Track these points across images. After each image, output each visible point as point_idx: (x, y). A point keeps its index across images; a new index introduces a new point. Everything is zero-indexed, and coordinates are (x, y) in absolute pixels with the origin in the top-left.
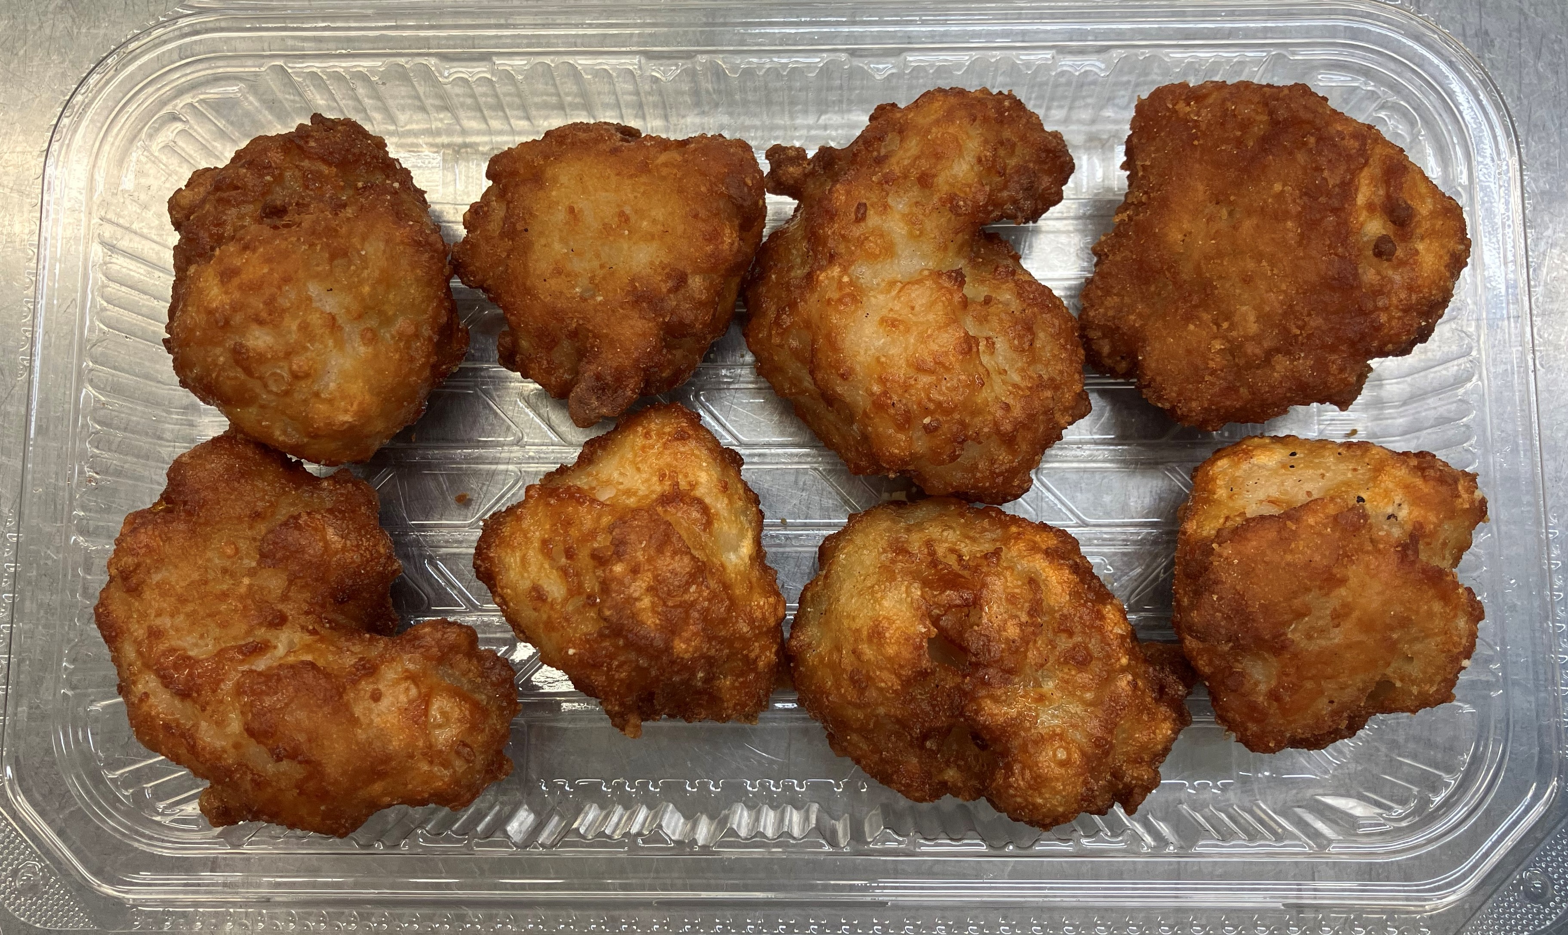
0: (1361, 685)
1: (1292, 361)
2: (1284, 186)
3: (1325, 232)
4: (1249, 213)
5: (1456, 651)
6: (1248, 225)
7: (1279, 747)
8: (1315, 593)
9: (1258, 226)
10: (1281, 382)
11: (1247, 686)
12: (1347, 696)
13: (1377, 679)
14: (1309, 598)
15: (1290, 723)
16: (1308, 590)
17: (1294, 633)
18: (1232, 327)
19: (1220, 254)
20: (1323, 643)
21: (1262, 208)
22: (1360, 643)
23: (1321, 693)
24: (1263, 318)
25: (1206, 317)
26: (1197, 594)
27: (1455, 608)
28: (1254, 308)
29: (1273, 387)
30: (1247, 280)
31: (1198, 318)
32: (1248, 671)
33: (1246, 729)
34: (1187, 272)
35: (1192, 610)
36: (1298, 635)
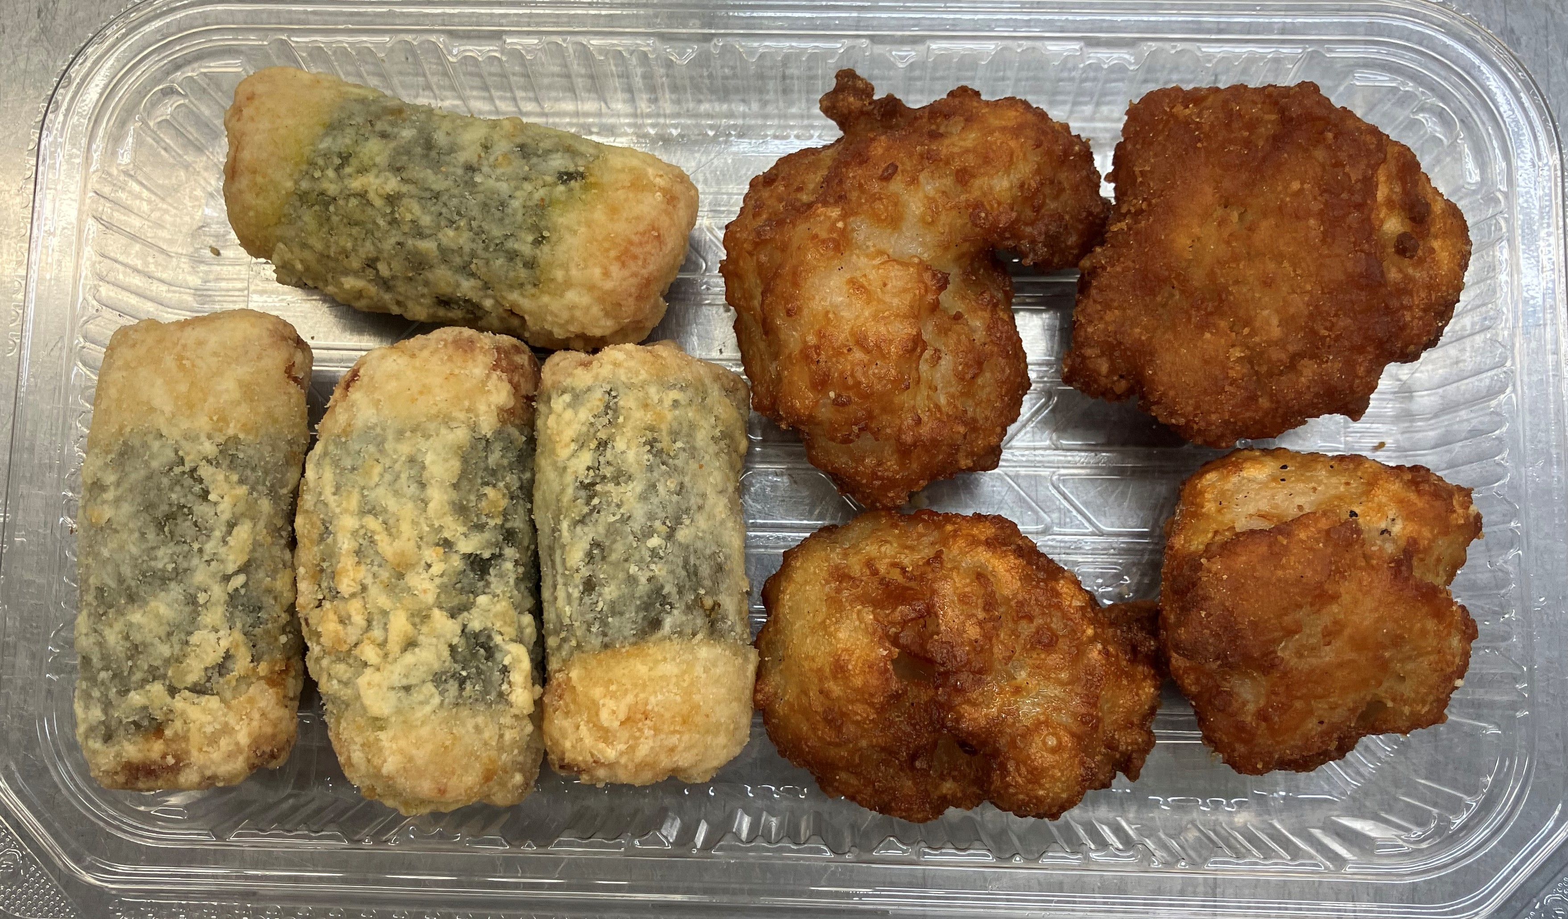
0: (1351, 705)
1: (1320, 365)
2: (1302, 184)
3: (1350, 227)
4: (1265, 215)
5: (1449, 670)
6: (1266, 227)
7: (1267, 769)
8: (1307, 609)
9: (1277, 226)
10: (1309, 388)
11: (1235, 705)
12: (1337, 716)
13: (1368, 698)
14: (1300, 614)
15: (1278, 743)
16: (1300, 606)
17: (1285, 651)
18: (1254, 333)
19: (1236, 258)
20: (1314, 661)
21: (1280, 208)
22: (1353, 661)
23: (1310, 712)
24: (1286, 321)
25: (1223, 324)
26: (1185, 610)
27: (1450, 625)
28: (1277, 311)
29: (1299, 393)
30: (1268, 283)
31: (1214, 325)
32: (1236, 690)
33: (1234, 750)
34: (1198, 278)
35: (1179, 627)
36: (1287, 653)
